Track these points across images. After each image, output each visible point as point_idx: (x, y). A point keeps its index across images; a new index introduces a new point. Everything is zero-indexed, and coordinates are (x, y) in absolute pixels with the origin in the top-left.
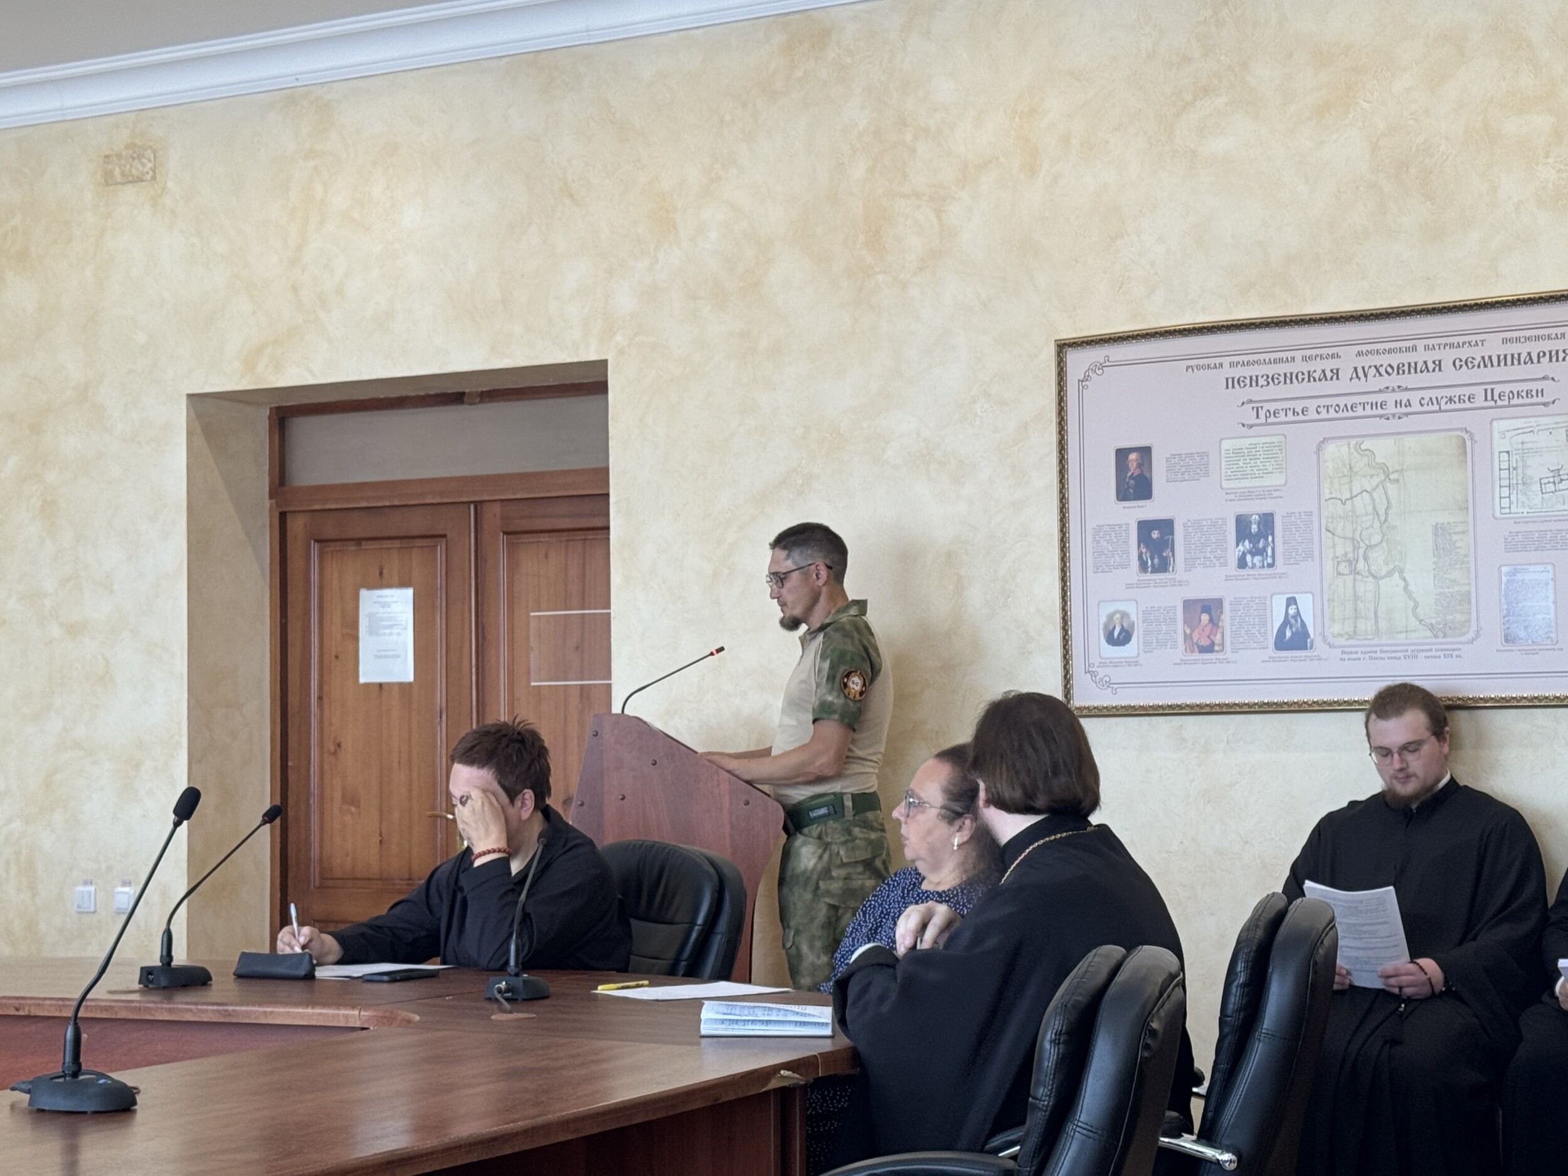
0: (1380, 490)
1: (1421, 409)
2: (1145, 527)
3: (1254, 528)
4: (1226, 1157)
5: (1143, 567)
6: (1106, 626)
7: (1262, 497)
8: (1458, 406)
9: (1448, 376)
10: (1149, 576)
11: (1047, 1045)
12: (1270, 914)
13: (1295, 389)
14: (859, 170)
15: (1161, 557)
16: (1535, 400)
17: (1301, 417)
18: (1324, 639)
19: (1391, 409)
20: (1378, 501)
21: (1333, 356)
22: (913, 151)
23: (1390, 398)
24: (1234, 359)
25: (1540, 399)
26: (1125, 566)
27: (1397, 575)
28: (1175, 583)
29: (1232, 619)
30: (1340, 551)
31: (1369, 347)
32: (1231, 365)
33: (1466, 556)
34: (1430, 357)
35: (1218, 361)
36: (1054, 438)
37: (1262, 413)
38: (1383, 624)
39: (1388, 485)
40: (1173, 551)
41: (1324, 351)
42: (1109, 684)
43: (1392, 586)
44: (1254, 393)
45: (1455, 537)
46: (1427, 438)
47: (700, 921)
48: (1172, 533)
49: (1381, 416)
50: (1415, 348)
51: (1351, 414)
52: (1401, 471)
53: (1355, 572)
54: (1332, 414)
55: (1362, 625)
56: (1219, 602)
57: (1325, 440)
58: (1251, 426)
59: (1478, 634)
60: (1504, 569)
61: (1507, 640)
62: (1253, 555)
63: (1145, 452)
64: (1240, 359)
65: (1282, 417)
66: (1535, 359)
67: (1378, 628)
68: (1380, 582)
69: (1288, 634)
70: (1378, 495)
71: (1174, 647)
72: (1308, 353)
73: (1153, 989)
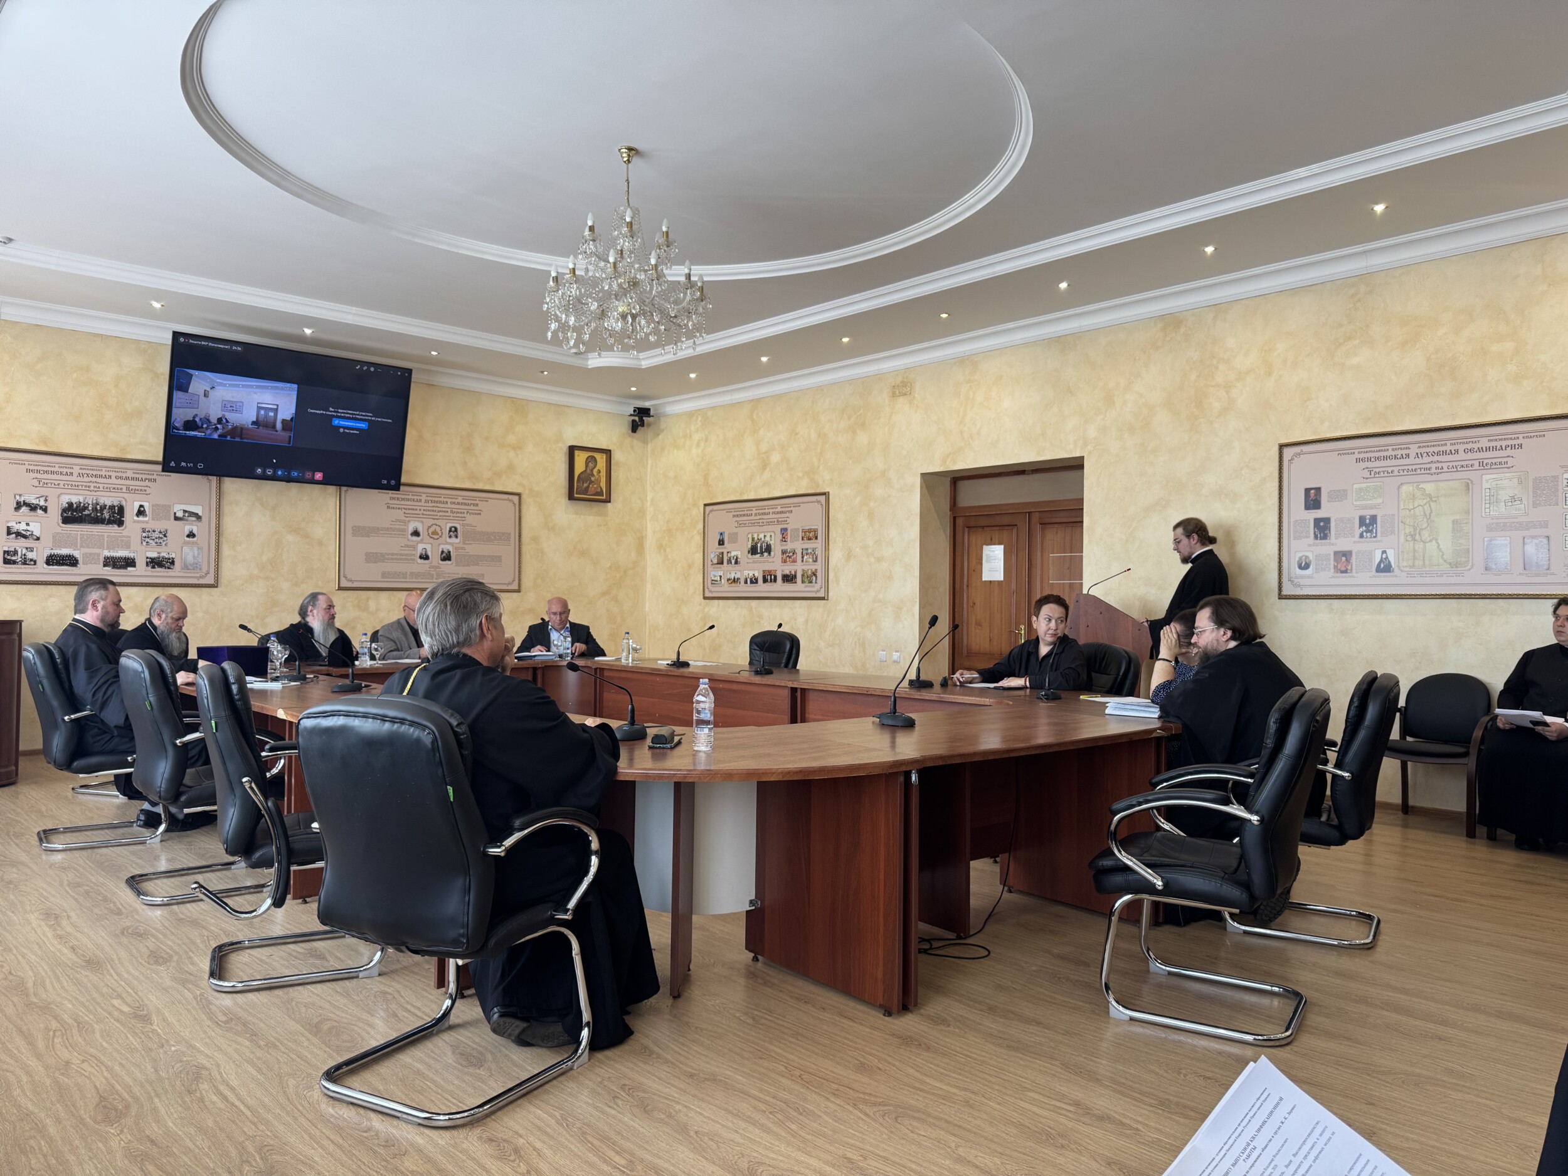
0: (1428, 505)
1: (1446, 470)
2: (1317, 521)
3: (1368, 521)
4: (1346, 774)
5: (1316, 537)
6: (1298, 562)
7: (1371, 508)
8: (1466, 469)
9: (1462, 455)
10: (1319, 541)
11: (1272, 724)
12: (1370, 678)
13: (1388, 462)
14: (1193, 377)
15: (1324, 533)
16: (1503, 466)
17: (1391, 474)
18: (1399, 568)
19: (1433, 470)
20: (1426, 509)
21: (1406, 448)
22: (1217, 368)
23: (1433, 466)
24: (1361, 450)
25: (1506, 466)
26: (1307, 537)
27: (1434, 541)
28: (1330, 544)
29: (1356, 559)
30: (1407, 531)
31: (1424, 444)
32: (1359, 453)
33: (1468, 533)
34: (1453, 448)
35: (1352, 451)
36: (1277, 484)
37: (1373, 473)
38: (1427, 562)
39: (1432, 504)
40: (1330, 530)
41: (1403, 446)
42: (1299, 586)
43: (1431, 547)
44: (1369, 464)
45: (1463, 525)
46: (1450, 483)
47: (1121, 674)
48: (1329, 523)
49: (1429, 474)
50: (1446, 444)
51: (1414, 473)
52: (1437, 497)
53: (1414, 540)
54: (1406, 473)
55: (1417, 563)
56: (1350, 553)
57: (1402, 484)
58: (1367, 478)
59: (1472, 566)
60: (1486, 539)
61: (1486, 570)
62: (1367, 532)
63: (1318, 490)
64: (1363, 450)
65: (1382, 474)
66: (1504, 448)
67: (1424, 564)
68: (1427, 544)
69: (1382, 566)
70: (1427, 507)
71: (1329, 570)
72: (1394, 447)
73: (1317, 704)
